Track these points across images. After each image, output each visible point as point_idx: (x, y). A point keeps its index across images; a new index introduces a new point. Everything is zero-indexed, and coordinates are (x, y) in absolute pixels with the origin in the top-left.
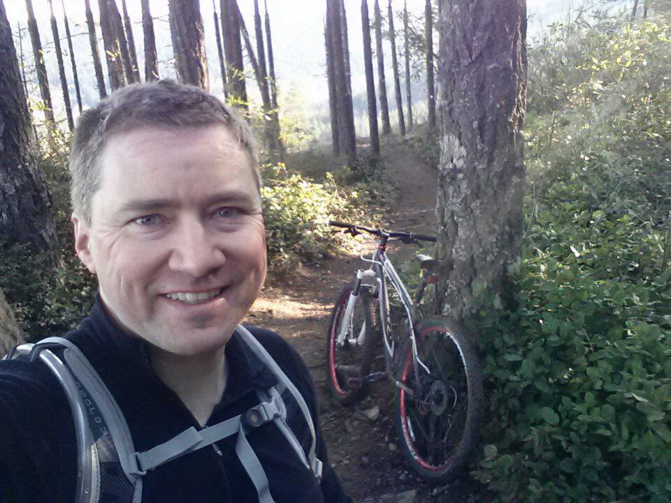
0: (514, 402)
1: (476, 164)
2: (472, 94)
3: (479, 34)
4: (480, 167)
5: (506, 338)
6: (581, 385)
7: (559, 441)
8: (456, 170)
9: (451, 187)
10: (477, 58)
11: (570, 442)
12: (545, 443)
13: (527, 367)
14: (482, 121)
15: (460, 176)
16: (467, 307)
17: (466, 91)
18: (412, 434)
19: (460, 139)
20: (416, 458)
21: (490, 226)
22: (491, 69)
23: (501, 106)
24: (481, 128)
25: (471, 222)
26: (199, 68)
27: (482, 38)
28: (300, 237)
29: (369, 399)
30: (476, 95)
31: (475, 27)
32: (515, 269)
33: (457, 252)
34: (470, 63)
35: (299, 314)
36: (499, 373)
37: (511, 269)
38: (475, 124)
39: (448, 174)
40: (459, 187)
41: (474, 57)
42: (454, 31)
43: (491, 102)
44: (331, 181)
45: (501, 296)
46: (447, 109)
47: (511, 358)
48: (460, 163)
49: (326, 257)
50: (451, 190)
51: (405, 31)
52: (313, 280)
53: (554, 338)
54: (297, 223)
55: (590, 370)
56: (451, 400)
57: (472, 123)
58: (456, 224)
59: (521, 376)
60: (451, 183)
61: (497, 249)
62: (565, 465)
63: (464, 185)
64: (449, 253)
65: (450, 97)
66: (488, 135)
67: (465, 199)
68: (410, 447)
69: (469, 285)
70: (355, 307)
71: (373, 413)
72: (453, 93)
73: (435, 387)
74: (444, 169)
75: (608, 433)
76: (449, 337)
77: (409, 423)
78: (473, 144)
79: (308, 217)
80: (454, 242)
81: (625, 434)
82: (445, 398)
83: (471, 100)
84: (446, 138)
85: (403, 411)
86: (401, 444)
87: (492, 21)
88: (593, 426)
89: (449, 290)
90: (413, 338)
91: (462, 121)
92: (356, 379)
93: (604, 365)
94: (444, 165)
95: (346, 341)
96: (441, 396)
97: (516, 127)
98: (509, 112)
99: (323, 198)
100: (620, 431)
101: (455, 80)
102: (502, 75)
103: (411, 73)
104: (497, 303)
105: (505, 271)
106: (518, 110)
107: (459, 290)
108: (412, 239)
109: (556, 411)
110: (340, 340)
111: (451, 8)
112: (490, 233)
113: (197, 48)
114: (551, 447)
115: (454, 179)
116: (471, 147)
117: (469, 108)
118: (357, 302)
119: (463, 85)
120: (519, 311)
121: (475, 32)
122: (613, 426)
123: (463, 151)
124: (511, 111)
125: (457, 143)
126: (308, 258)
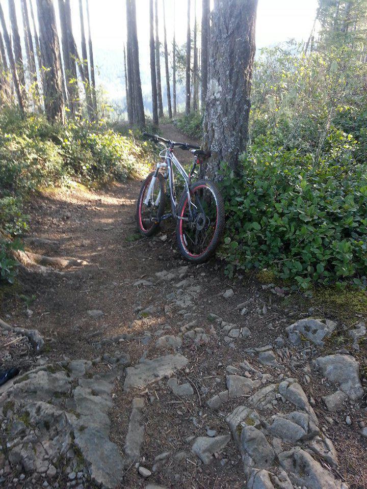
0: (239, 223)
1: (227, 96)
2: (227, 55)
3: (233, 20)
4: (229, 97)
5: (236, 191)
6: (271, 212)
7: (261, 236)
8: (215, 100)
9: (212, 110)
10: (231, 34)
11: (266, 237)
12: (253, 238)
13: (247, 202)
14: (231, 70)
15: (218, 103)
16: (217, 177)
17: (224, 53)
18: (186, 242)
19: (219, 81)
20: (188, 253)
21: (231, 133)
22: (238, 41)
23: (242, 63)
24: (230, 75)
25: (222, 130)
26: (53, 54)
27: (234, 22)
28: (114, 165)
29: (161, 233)
30: (229, 56)
31: (231, 16)
32: (242, 158)
33: (213, 147)
34: (227, 37)
35: (116, 203)
36: (232, 208)
37: (240, 157)
38: (228, 72)
39: (211, 102)
40: (217, 109)
41: (229, 33)
42: (219, 18)
43: (237, 60)
44: (131, 135)
45: (234, 172)
46: (213, 64)
47: (239, 199)
48: (218, 96)
49: (129, 178)
50: (212, 111)
51: (174, 52)
52: (122, 189)
53: (260, 190)
54: (112, 156)
55: (277, 205)
56: (207, 223)
57: (226, 72)
58: (213, 131)
59: (243, 207)
60: (212, 107)
61: (234, 146)
62: (263, 247)
63: (219, 108)
64: (209, 148)
65: (215, 57)
66: (234, 79)
67: (220, 115)
68: (185, 249)
69: (218, 165)
70: (155, 185)
71: (164, 238)
72: (217, 55)
73: (199, 216)
74: (209, 100)
75: (285, 229)
76: (208, 189)
77: (184, 237)
78: (225, 84)
79: (118, 155)
80: (212, 142)
81: (293, 229)
82: (204, 221)
83: (226, 58)
84: (211, 81)
85: (181, 232)
86: (180, 249)
87: (240, 13)
88: (277, 227)
89: (208, 168)
90: (188, 193)
91: (221, 71)
92: (156, 218)
93: (283, 202)
94: (209, 97)
95: (149, 203)
96: (202, 220)
97: (248, 77)
98: (245, 68)
99: (127, 145)
100: (290, 228)
101: (218, 47)
102: (243, 45)
103: (177, 79)
104: (232, 175)
105: (237, 158)
106: (250, 67)
107: (213, 168)
108: (186, 148)
109: (259, 223)
110: (146, 202)
111: (219, 4)
112: (231, 136)
113: (52, 41)
114: (256, 240)
115: (214, 105)
116: (224, 86)
117: (225, 63)
118: (156, 181)
119: (222, 50)
120: (243, 179)
121: (230, 19)
122: (288, 226)
123: (220, 88)
124: (246, 67)
125: (217, 84)
126: (118, 177)
